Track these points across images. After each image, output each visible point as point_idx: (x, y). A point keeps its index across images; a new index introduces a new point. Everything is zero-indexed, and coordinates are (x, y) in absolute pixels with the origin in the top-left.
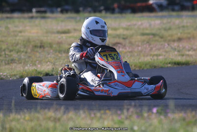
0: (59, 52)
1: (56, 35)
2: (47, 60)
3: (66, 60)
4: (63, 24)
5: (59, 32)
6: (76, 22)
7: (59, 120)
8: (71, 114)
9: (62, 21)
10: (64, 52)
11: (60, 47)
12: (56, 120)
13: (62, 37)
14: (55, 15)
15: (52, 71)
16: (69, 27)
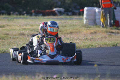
3: (1, 44)
16: (4, 24)
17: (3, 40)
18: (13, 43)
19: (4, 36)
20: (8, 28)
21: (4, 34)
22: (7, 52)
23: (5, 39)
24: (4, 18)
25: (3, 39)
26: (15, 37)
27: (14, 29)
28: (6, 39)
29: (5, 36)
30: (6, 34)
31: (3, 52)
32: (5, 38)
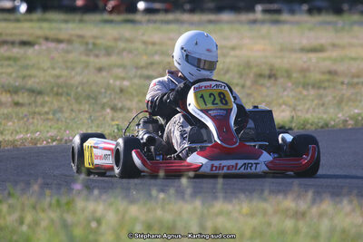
17: (322, 91)
18: (349, 99)
20: (335, 54)
21: (323, 73)
22: (334, 126)
25: (319, 88)
26: (356, 80)
27: (353, 55)
28: (329, 86)
29: (327, 77)
30: (330, 72)
31: (322, 127)
32: (326, 84)
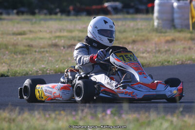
0: (15, 54)
1: (12, 37)
2: (2, 61)
3: (21, 61)
4: (19, 26)
5: (15, 34)
6: (32, 24)
7: (14, 120)
8: (26, 115)
9: (18, 23)
10: (20, 53)
11: (15, 48)
12: (11, 121)
13: (18, 39)
14: (11, 17)
15: (8, 72)
16: (25, 29)
19: (25, 48)
23: (26, 54)
24: (25, 20)
